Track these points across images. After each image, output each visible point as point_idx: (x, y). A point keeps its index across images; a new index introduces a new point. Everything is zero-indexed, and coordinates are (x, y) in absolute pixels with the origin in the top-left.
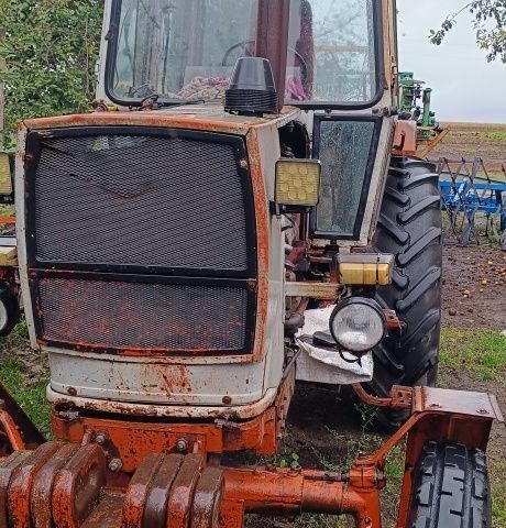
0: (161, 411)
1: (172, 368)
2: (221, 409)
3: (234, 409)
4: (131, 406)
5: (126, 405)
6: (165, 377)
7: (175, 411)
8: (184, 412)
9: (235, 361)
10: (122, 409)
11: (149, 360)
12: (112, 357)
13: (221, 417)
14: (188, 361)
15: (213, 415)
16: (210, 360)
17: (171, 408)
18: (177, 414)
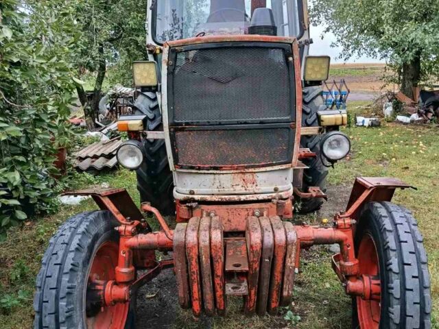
0: (243, 198)
1: (248, 175)
2: (274, 195)
3: (280, 193)
4: (226, 197)
5: (223, 197)
6: (244, 180)
7: (250, 198)
8: (255, 198)
9: (282, 168)
10: (222, 199)
11: (235, 171)
12: (215, 172)
13: (274, 198)
14: (257, 170)
15: (270, 198)
16: (269, 169)
17: (248, 196)
18: (251, 199)
